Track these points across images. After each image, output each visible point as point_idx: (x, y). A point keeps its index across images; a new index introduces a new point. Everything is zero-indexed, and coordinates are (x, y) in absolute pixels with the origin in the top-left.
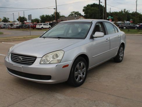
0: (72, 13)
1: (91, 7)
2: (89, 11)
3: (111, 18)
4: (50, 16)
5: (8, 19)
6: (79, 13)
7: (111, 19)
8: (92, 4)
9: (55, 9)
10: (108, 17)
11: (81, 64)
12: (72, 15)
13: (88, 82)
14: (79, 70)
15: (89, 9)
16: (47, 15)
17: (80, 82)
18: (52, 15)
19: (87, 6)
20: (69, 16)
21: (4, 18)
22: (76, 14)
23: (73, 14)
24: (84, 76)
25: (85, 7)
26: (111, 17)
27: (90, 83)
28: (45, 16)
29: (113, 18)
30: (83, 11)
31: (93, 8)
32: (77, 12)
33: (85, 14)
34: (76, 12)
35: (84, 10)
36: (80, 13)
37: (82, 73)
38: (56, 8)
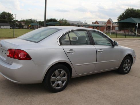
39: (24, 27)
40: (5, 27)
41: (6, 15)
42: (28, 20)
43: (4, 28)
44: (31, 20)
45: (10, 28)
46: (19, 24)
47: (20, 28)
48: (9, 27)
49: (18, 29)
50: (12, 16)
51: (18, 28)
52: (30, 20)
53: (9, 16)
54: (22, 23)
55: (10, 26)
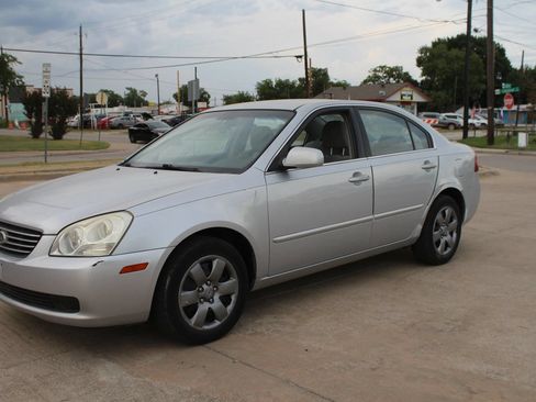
0: (375, 70)
1: (449, 49)
2: (441, 64)
3: (513, 90)
4: (294, 83)
5: (145, 94)
6: (404, 71)
7: (513, 94)
8: (455, 36)
9: (301, 57)
10: (501, 88)
11: (215, 263)
12: (374, 78)
13: (250, 332)
14: (205, 286)
15: (440, 56)
16: (283, 79)
17: (206, 327)
18: (300, 79)
19: (434, 44)
20: (365, 82)
21: (129, 92)
22: (392, 76)
23: (380, 74)
24: (230, 307)
25: (423, 50)
26: (512, 87)
27: (256, 333)
28: (274, 84)
29: (517, 90)
30: (419, 65)
31: (455, 52)
32: (396, 69)
33: (423, 75)
34: (392, 70)
35: (420, 62)
36: (407, 74)
37: (220, 298)
38: (303, 54)
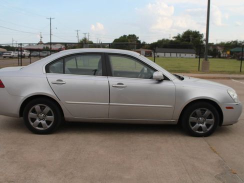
39: (222, 55)
40: (188, 55)
41: (191, 35)
42: (231, 43)
43: (185, 57)
44: (236, 42)
45: (196, 58)
46: (212, 50)
47: (213, 58)
48: (194, 55)
49: (211, 59)
50: (201, 37)
51: (211, 57)
52: (234, 42)
53: (196, 37)
54: (219, 48)
55: (196, 54)
